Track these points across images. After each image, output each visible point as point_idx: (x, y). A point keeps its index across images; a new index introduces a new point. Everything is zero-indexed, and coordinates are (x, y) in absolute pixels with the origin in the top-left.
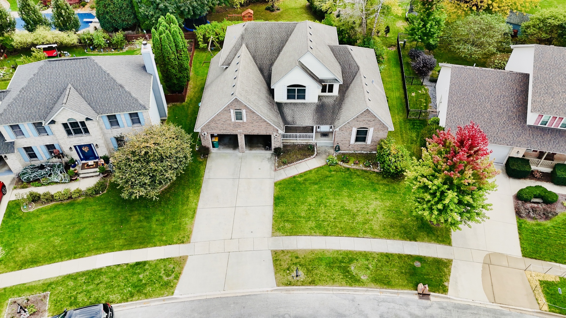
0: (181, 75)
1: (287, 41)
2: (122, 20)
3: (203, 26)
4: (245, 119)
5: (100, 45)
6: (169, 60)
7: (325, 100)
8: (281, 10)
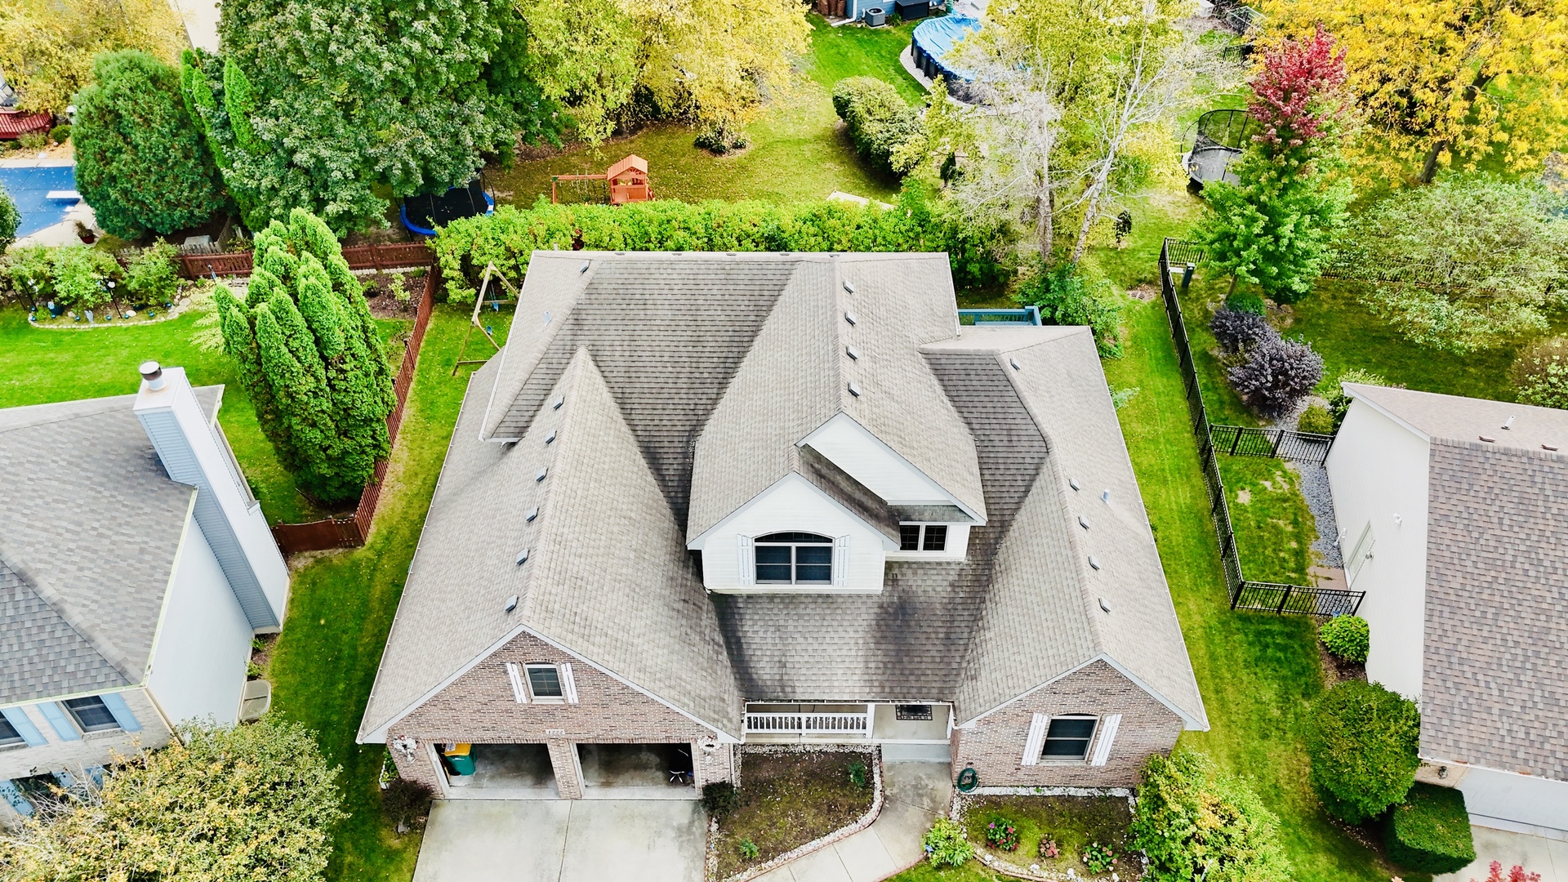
0: (348, 444)
1: (755, 333)
2: (168, 202)
3: (461, 224)
4: (571, 694)
5: (79, 297)
6: (293, 399)
7: (914, 582)
8: (750, 148)
